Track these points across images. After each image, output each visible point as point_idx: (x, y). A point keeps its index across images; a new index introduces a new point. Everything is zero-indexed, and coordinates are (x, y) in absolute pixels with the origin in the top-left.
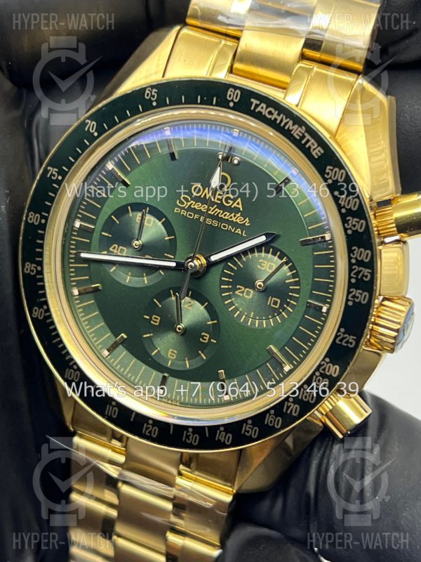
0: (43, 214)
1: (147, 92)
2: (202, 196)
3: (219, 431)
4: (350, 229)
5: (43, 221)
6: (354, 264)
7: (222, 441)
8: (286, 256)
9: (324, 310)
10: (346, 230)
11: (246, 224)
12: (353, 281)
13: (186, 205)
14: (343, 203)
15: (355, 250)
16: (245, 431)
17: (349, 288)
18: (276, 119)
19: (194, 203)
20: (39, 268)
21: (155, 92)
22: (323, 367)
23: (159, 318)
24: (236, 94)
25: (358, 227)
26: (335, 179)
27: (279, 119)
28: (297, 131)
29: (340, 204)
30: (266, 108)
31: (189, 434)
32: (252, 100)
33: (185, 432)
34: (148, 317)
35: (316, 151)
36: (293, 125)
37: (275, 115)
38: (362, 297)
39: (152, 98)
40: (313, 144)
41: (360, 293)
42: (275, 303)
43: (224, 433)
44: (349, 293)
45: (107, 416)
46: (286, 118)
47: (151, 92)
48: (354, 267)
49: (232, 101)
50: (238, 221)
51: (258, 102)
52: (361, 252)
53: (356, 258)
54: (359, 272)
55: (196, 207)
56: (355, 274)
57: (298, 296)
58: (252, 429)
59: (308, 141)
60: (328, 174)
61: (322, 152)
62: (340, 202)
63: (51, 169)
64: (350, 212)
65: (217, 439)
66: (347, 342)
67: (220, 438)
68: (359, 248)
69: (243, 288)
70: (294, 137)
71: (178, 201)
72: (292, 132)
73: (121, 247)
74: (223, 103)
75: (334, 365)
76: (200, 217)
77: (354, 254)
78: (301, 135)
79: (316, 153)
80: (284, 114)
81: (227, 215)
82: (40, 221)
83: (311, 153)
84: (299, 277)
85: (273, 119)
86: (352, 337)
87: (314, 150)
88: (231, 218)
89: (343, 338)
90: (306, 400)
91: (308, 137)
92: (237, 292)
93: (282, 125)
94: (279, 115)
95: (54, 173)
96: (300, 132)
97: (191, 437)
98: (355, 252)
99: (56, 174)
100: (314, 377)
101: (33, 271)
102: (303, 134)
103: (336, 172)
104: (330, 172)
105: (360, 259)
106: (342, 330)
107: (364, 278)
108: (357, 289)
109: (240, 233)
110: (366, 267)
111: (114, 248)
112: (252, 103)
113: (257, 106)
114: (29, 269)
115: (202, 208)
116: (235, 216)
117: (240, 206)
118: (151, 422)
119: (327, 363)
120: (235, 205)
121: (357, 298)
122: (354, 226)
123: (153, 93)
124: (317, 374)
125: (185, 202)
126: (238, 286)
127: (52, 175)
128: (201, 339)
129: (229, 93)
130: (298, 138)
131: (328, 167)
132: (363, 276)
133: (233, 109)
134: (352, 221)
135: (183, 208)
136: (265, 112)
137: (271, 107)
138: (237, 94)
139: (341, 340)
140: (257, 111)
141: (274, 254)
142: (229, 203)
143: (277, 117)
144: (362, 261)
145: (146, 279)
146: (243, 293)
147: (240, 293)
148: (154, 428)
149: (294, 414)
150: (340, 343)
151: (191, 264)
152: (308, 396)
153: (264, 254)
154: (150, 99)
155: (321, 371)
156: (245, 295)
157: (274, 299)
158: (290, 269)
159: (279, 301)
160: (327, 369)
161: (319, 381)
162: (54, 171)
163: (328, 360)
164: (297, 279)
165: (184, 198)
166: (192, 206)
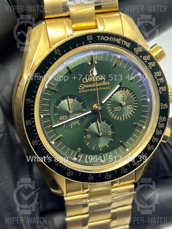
0: (32, 119)
1: (55, 51)
2: (88, 82)
4: (151, 67)
5: (33, 122)
6: (157, 79)
7: (136, 165)
8: (127, 88)
9: (148, 100)
10: (149, 68)
11: (108, 84)
12: (159, 85)
13: (83, 88)
14: (145, 59)
17: (158, 88)
18: (109, 40)
19: (86, 85)
20: (39, 141)
21: (58, 50)
22: (160, 120)
23: (90, 135)
24: (90, 37)
26: (139, 52)
28: (118, 41)
30: (104, 37)
32: (97, 37)
33: (121, 170)
34: (85, 137)
35: (128, 45)
36: (116, 39)
37: (108, 39)
38: (163, 89)
39: (58, 53)
40: (126, 43)
42: (130, 107)
44: (159, 90)
45: (90, 181)
46: (113, 38)
47: (57, 51)
48: (157, 80)
49: (90, 40)
50: (105, 84)
51: (100, 37)
52: (157, 73)
53: (157, 76)
54: (159, 81)
55: (87, 87)
56: (158, 82)
57: (137, 100)
58: (145, 155)
59: (124, 42)
60: (135, 51)
61: (130, 44)
62: (143, 59)
63: (27, 99)
64: (148, 61)
65: (133, 165)
66: (165, 107)
67: (135, 164)
68: (156, 72)
69: (116, 108)
70: (118, 43)
71: (79, 88)
73: (64, 117)
74: (87, 43)
75: (163, 117)
76: (90, 90)
77: (155, 75)
78: (120, 41)
79: (128, 46)
80: (111, 37)
81: (100, 84)
82: (32, 122)
83: (126, 47)
85: (108, 40)
86: (166, 104)
87: (127, 45)
88: (102, 84)
89: (163, 106)
91: (123, 41)
92: (115, 110)
93: (112, 41)
94: (109, 38)
95: (29, 101)
96: (120, 40)
97: (124, 170)
98: (155, 74)
99: (30, 100)
100: (159, 125)
101: (37, 143)
102: (121, 41)
103: (138, 49)
104: (136, 50)
105: (158, 76)
106: (162, 104)
107: (162, 82)
108: (161, 87)
109: (107, 88)
110: (161, 78)
111: (61, 118)
112: (98, 38)
113: (100, 38)
114: (35, 143)
115: (89, 86)
116: (103, 83)
117: (104, 78)
118: (107, 173)
122: (152, 65)
123: (58, 51)
124: (159, 123)
125: (82, 87)
126: (114, 108)
127: (29, 102)
128: (109, 134)
129: (88, 38)
130: (120, 43)
131: (135, 49)
132: (161, 81)
133: (91, 43)
134: (150, 64)
135: (82, 90)
136: (104, 39)
137: (106, 36)
139: (162, 107)
140: (101, 40)
141: (123, 90)
142: (99, 79)
144: (159, 76)
145: (78, 123)
146: (117, 109)
147: (116, 110)
148: (110, 175)
149: (157, 141)
150: (162, 108)
151: (98, 108)
152: (159, 133)
153: (119, 92)
154: (57, 54)
155: (160, 121)
156: (118, 110)
157: (129, 106)
158: (130, 92)
159: (131, 105)
160: (162, 120)
161: (161, 125)
162: (29, 100)
163: (161, 116)
164: (134, 95)
165: (81, 86)
166: (85, 87)
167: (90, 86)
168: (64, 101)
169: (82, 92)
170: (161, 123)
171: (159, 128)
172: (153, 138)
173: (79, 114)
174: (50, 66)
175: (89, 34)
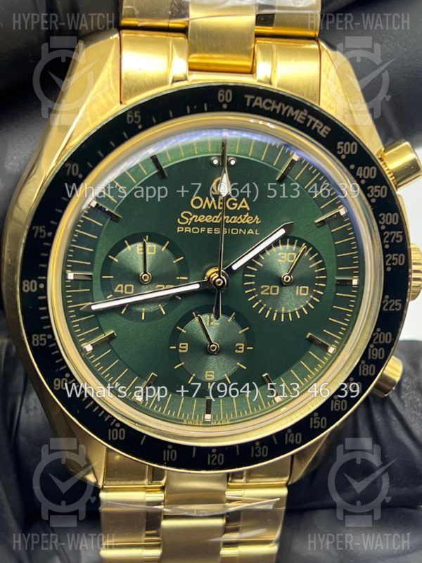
0: (40, 278)
1: (129, 116)
2: (204, 208)
3: (287, 434)
4: (373, 197)
5: (42, 286)
6: (384, 231)
7: (292, 443)
8: (304, 241)
9: (355, 282)
10: (369, 199)
11: (257, 222)
12: (387, 246)
13: (189, 221)
14: (360, 175)
15: (382, 216)
16: (313, 425)
17: (385, 255)
18: (275, 110)
19: (197, 216)
20: (50, 337)
22: (376, 338)
23: (187, 344)
24: (227, 94)
25: (380, 194)
26: (348, 153)
27: (278, 108)
28: (299, 116)
29: (358, 177)
30: (263, 100)
31: (256, 448)
32: (246, 96)
33: (253, 448)
34: (175, 347)
35: (324, 130)
36: (294, 110)
37: (274, 106)
38: (398, 259)
39: (136, 122)
40: (318, 125)
41: (396, 257)
42: (304, 290)
43: (292, 435)
44: (385, 259)
45: (166, 461)
46: (286, 105)
47: (133, 115)
48: (385, 234)
50: (247, 221)
51: (253, 97)
52: (389, 216)
53: (385, 224)
54: (391, 236)
55: (200, 220)
56: (387, 240)
57: (325, 277)
58: (320, 420)
59: (313, 122)
60: (340, 150)
61: (329, 130)
62: (358, 174)
63: (37, 227)
64: (370, 182)
65: (286, 443)
66: (394, 307)
67: (290, 441)
68: (386, 214)
69: (268, 286)
70: (298, 123)
71: (179, 220)
72: (295, 118)
73: (126, 286)
74: (216, 107)
75: (386, 333)
76: (206, 230)
77: (382, 221)
78: (304, 118)
79: (324, 133)
80: (283, 102)
81: (235, 219)
82: (38, 287)
83: (318, 134)
84: (322, 259)
85: (272, 110)
86: (397, 300)
87: (321, 129)
88: (240, 220)
89: (390, 304)
90: (367, 374)
91: (311, 118)
92: (262, 293)
93: (283, 113)
94: (277, 104)
95: (41, 231)
96: (303, 115)
97: (259, 451)
98: (383, 218)
99: (44, 231)
100: (370, 350)
101: (43, 342)
102: (306, 117)
103: (347, 146)
104: (341, 147)
105: (389, 224)
106: (387, 297)
107: (397, 241)
108: (392, 254)
109: (252, 233)
110: (397, 230)
111: (120, 289)
112: (247, 99)
113: (252, 101)
114: (38, 342)
116: (243, 217)
117: (247, 206)
118: (214, 451)
119: (379, 333)
120: (241, 206)
121: (394, 261)
122: (377, 193)
123: (136, 116)
124: (372, 346)
125: (187, 219)
126: (262, 287)
127: (39, 234)
128: (236, 351)
129: (219, 95)
130: (302, 122)
131: (339, 143)
132: (396, 239)
133: (227, 110)
134: (374, 189)
135: (186, 225)
136: (262, 105)
137: (268, 98)
138: (229, 94)
139: (388, 307)
140: (253, 106)
141: (292, 243)
142: (234, 206)
143: (276, 107)
144: (392, 224)
145: (162, 310)
146: (269, 291)
147: (266, 292)
148: (219, 455)
150: (387, 310)
151: (219, 280)
152: (367, 370)
153: (281, 247)
154: (133, 123)
155: (374, 342)
156: (271, 293)
157: (301, 287)
158: (311, 253)
159: (307, 287)
160: (380, 340)
161: (375, 353)
162: (41, 229)
163: (379, 330)
164: (321, 261)
165: (184, 215)
166: (196, 221)
167: (208, 219)
168: (133, 246)
169: (186, 231)
170: (378, 346)
171: (369, 358)
172: (349, 381)
173: (168, 286)
174: (108, 151)
175: (225, 87)
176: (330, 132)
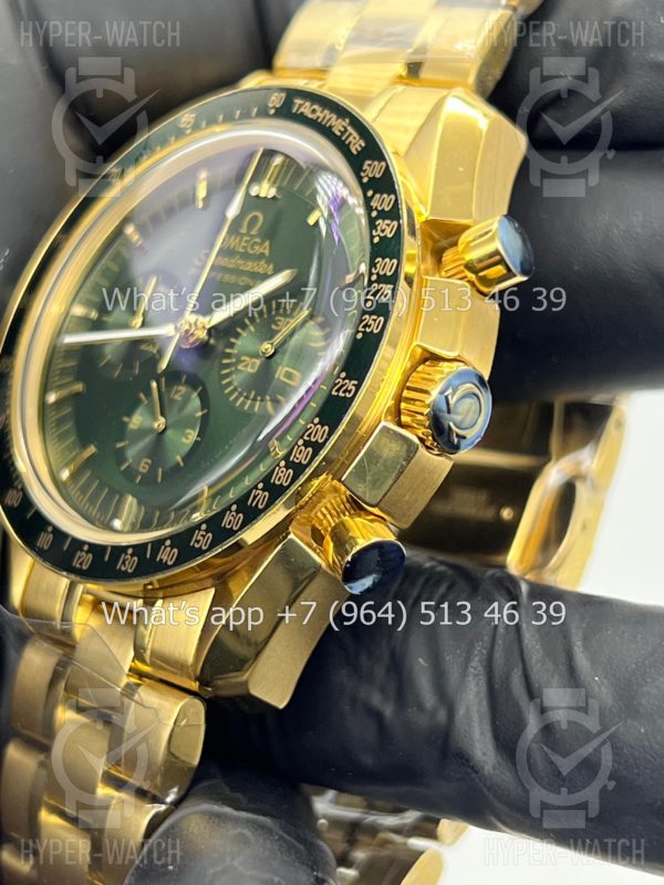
2: (225, 248)
3: (163, 547)
4: (378, 236)
6: (374, 282)
7: (164, 561)
10: (372, 238)
12: (370, 305)
14: (375, 205)
15: (378, 262)
16: (196, 540)
17: (362, 315)
18: (318, 118)
22: (308, 432)
25: (387, 232)
26: (372, 176)
27: (322, 115)
28: (339, 126)
29: (372, 207)
30: (311, 106)
32: (296, 101)
35: (357, 145)
36: (338, 119)
38: (374, 324)
40: (354, 138)
41: (373, 320)
44: (360, 321)
46: (331, 114)
48: (373, 286)
50: (261, 270)
51: (302, 102)
52: (385, 264)
53: (378, 274)
54: (378, 291)
56: (372, 295)
59: (350, 134)
60: (365, 170)
61: (364, 146)
62: (372, 204)
64: (382, 214)
66: (346, 391)
68: (384, 259)
70: (334, 134)
72: (333, 129)
75: (323, 426)
77: (376, 268)
78: (343, 130)
79: (356, 149)
80: (329, 109)
81: (249, 266)
83: (349, 149)
85: (314, 118)
86: (353, 382)
87: (355, 144)
88: (253, 267)
89: (342, 386)
90: (280, 482)
91: (350, 129)
93: (324, 122)
94: (322, 112)
96: (342, 126)
98: (378, 266)
100: (296, 447)
102: (346, 128)
103: (374, 166)
104: (368, 168)
105: (382, 273)
106: (343, 375)
107: (383, 298)
108: (371, 315)
110: (388, 283)
112: (295, 104)
113: (300, 106)
115: (221, 264)
117: (267, 251)
119: (315, 425)
121: (370, 326)
122: (383, 231)
130: (338, 134)
132: (382, 295)
134: (382, 224)
136: (308, 112)
139: (338, 390)
140: (299, 112)
143: (320, 115)
144: (385, 275)
149: (260, 507)
150: (336, 393)
152: (282, 477)
155: (305, 437)
163: (317, 420)
170: (306, 444)
172: (257, 489)
176: (363, 148)
